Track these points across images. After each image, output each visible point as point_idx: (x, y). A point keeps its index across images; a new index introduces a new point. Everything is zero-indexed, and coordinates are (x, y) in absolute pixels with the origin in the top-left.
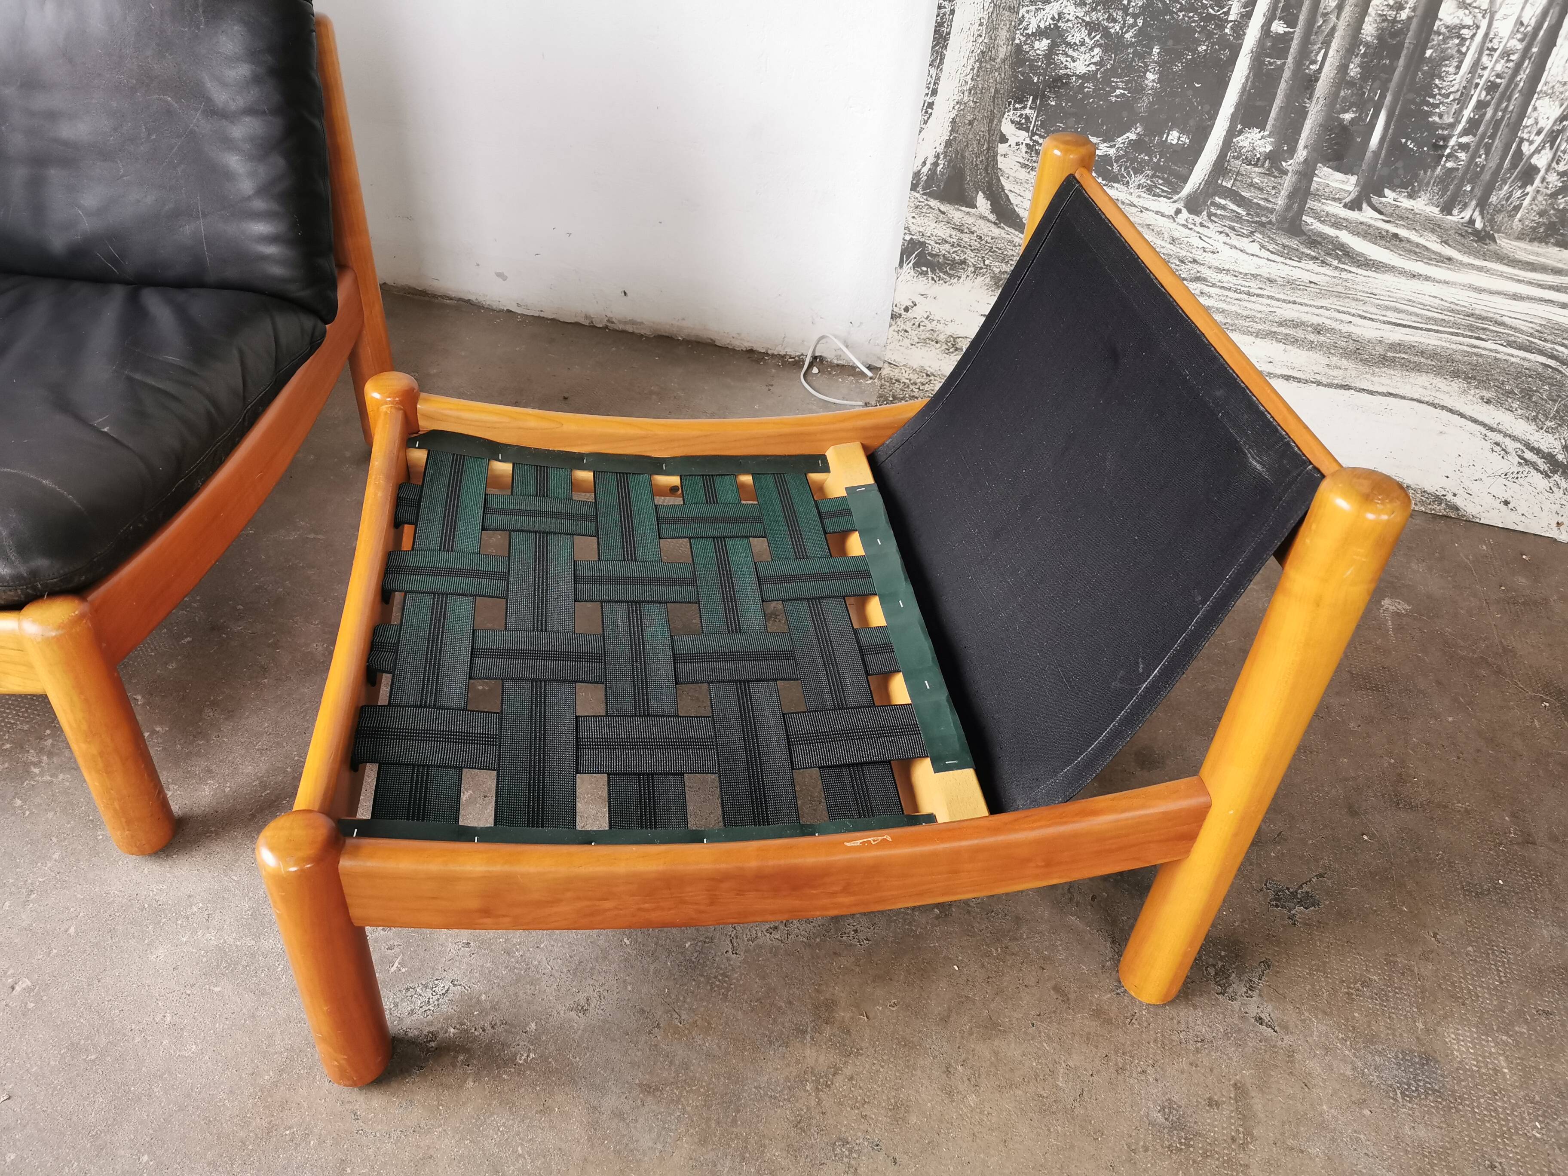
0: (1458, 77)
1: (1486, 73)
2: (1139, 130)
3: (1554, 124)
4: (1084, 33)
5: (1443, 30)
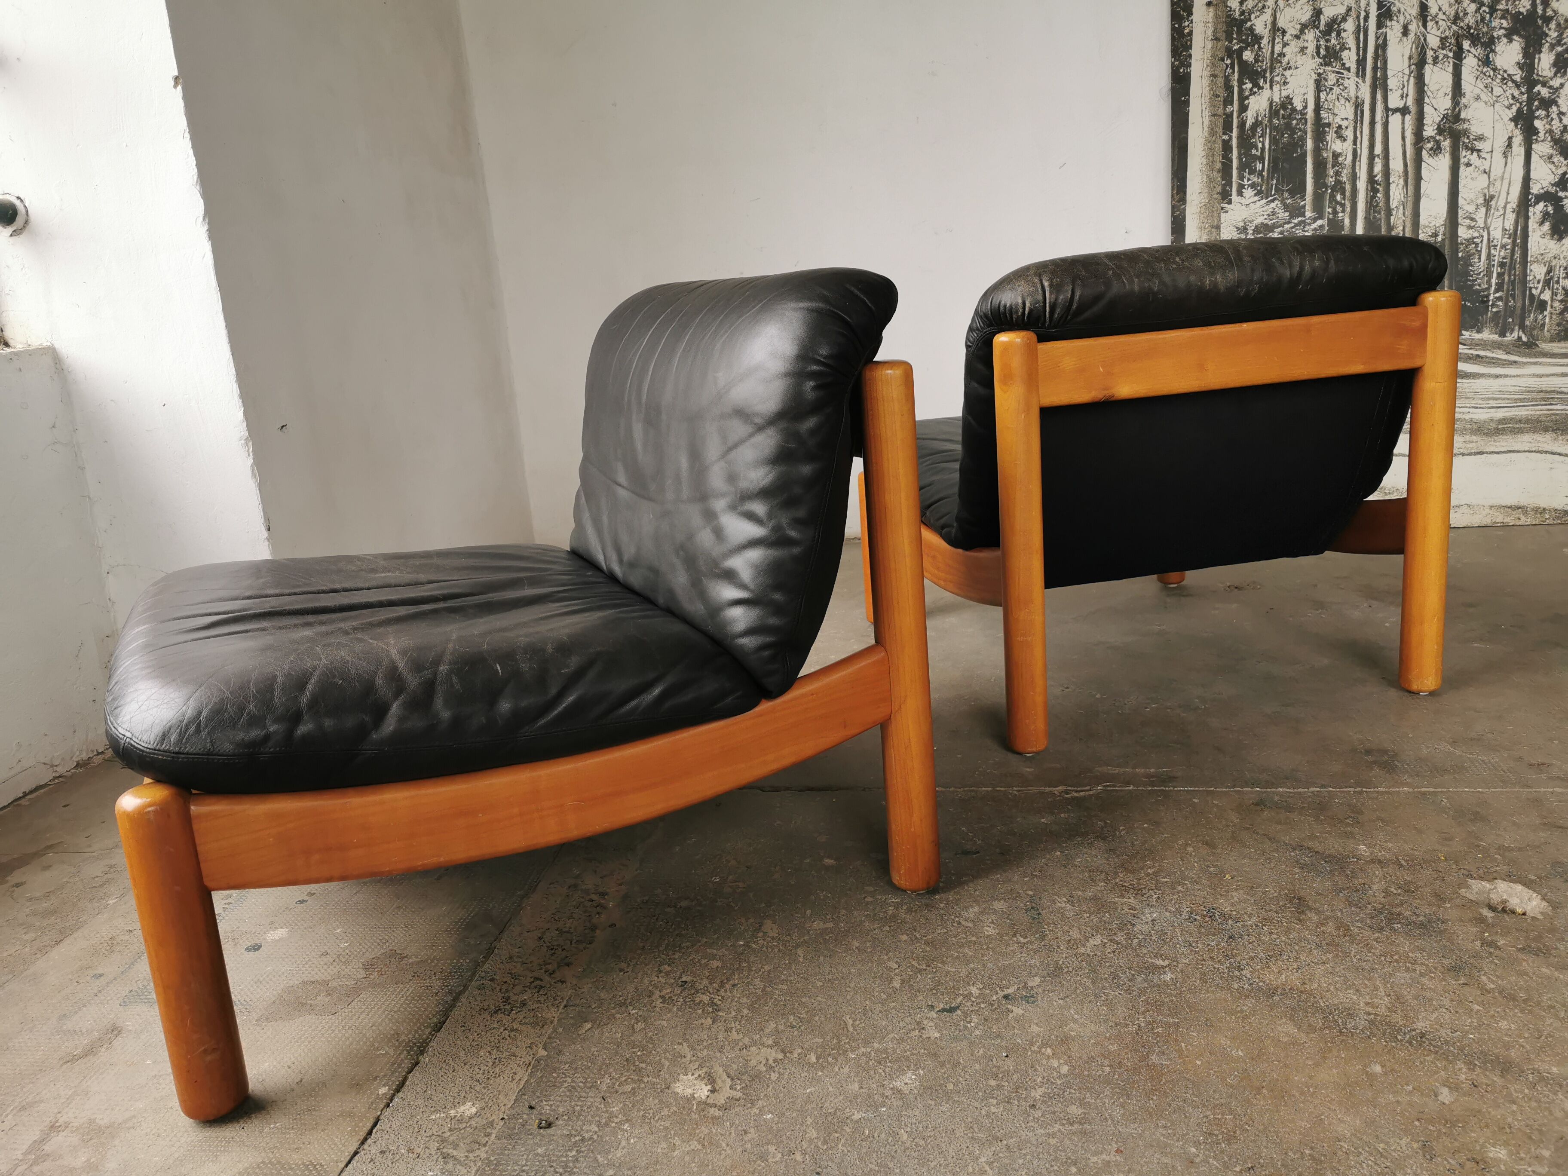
0: (1482, 263)
1: (1496, 258)
3: (1545, 277)
5: (1464, 242)
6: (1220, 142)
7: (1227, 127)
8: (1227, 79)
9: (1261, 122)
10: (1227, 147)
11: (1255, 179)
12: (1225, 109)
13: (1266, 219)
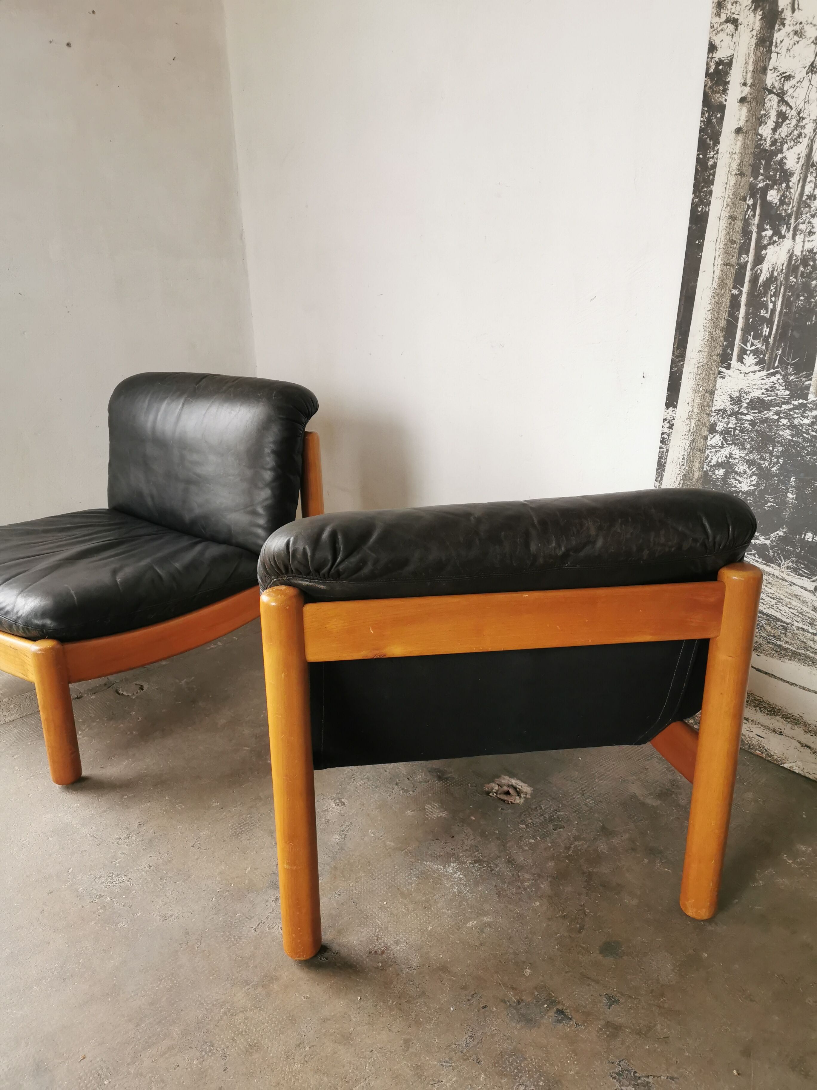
2: (785, 530)
4: (746, 467)
6: (728, 297)
7: (739, 281)
8: (746, 223)
9: (776, 278)
10: (735, 303)
11: (759, 345)
12: (739, 258)
13: (763, 394)
